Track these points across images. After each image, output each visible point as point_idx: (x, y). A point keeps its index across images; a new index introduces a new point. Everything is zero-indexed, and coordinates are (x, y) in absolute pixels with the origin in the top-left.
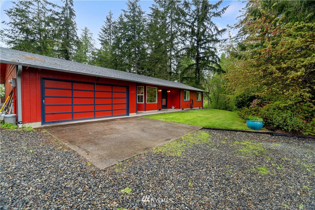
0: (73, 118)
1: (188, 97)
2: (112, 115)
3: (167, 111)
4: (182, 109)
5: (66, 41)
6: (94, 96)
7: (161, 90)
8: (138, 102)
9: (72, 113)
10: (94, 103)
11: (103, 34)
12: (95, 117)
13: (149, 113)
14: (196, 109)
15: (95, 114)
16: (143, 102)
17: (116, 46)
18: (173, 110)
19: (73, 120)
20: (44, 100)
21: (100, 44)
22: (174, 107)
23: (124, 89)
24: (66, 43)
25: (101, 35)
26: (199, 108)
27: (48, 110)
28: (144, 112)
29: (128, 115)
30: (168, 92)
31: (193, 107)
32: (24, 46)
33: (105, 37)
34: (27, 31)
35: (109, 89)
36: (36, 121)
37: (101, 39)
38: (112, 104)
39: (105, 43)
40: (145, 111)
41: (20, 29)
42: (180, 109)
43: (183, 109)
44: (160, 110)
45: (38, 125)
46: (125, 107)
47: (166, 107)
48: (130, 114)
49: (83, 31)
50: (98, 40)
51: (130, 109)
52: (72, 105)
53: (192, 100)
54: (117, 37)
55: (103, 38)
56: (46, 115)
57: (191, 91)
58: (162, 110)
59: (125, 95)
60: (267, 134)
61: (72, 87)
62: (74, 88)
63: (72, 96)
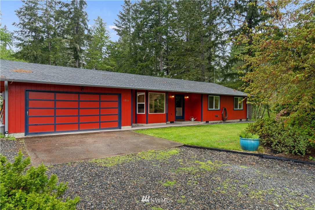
0: (55, 130)
1: (216, 104)
2: (100, 127)
3: (182, 124)
4: (205, 122)
5: (75, 37)
6: (79, 106)
7: (173, 97)
8: (139, 112)
9: (55, 125)
10: (79, 114)
11: (120, 22)
12: (79, 129)
13: (153, 126)
14: (231, 122)
15: (79, 126)
16: (144, 112)
17: (136, 35)
18: (192, 122)
19: (55, 132)
20: (28, 112)
21: (117, 34)
22: (194, 118)
23: (116, 98)
24: (75, 40)
25: (117, 23)
26: (239, 120)
27: (31, 122)
28: (145, 125)
29: (120, 128)
30: (185, 97)
31: (226, 119)
32: (32, 48)
33: (122, 25)
34: (36, 30)
35: (96, 97)
36: (20, 131)
37: (117, 28)
38: (100, 115)
39: (122, 33)
40: (147, 123)
41: (29, 29)
42: (201, 121)
43: (208, 122)
44: (172, 122)
45: (22, 135)
46: (116, 118)
47: (182, 118)
48: (122, 127)
49: (95, 22)
50: (114, 30)
51: (122, 121)
52: (55, 116)
53: (225, 109)
54: (137, 24)
55: (121, 27)
56: (29, 126)
57: (222, 97)
58: (175, 123)
59: (116, 105)
60: (256, 156)
61: (55, 98)
62: (57, 99)
63: (55, 106)
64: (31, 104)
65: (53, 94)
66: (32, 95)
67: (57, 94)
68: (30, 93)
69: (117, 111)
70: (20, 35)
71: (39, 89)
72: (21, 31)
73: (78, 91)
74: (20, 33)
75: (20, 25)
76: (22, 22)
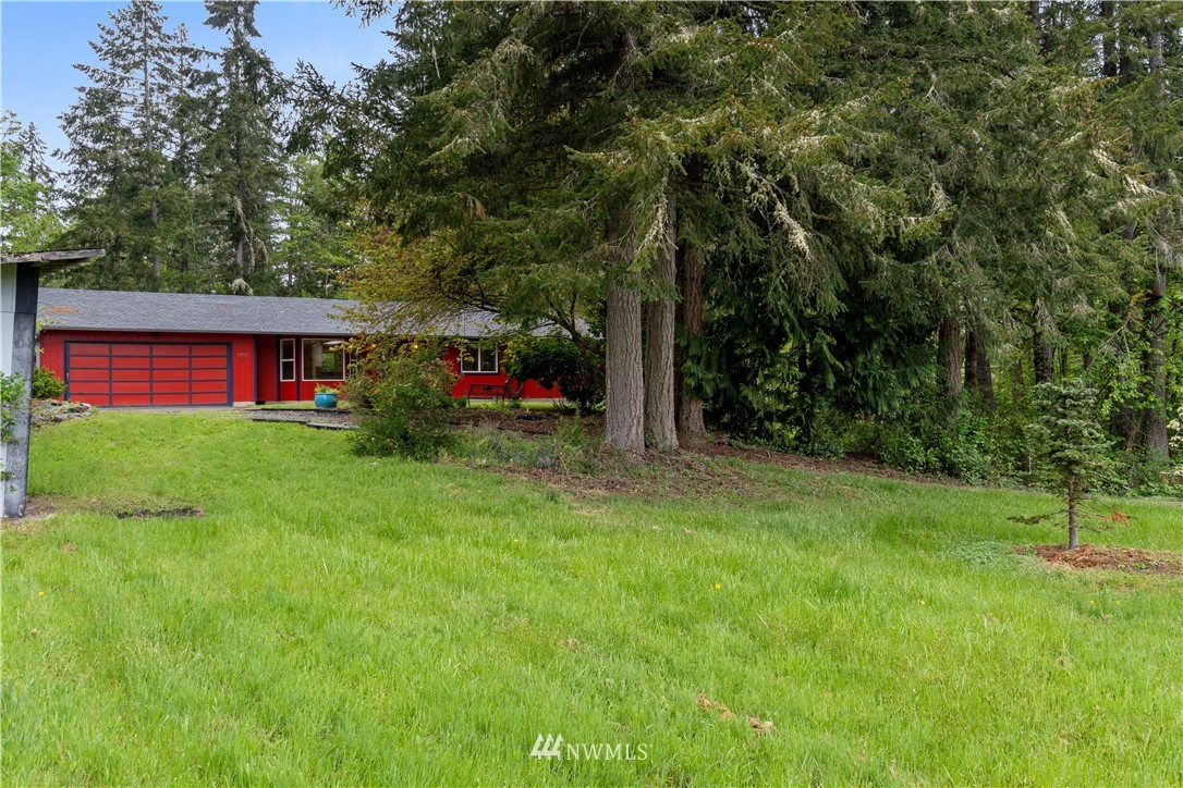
0: (111, 403)
6: (151, 365)
8: (284, 378)
9: (111, 395)
10: (151, 379)
12: (152, 403)
15: (152, 398)
16: (293, 379)
19: (111, 407)
20: (68, 374)
23: (223, 350)
35: (183, 351)
38: (191, 381)
40: (299, 400)
46: (223, 386)
48: (236, 404)
51: (235, 392)
56: (71, 396)
59: (223, 362)
61: (111, 352)
62: (114, 354)
63: (111, 366)
64: (73, 362)
65: (108, 346)
66: (75, 348)
67: (114, 346)
68: (72, 345)
69: (224, 375)
70: (72, 182)
71: (85, 339)
72: (76, 172)
73: (150, 339)
74: (73, 177)
75: (71, 157)
76: (77, 147)
